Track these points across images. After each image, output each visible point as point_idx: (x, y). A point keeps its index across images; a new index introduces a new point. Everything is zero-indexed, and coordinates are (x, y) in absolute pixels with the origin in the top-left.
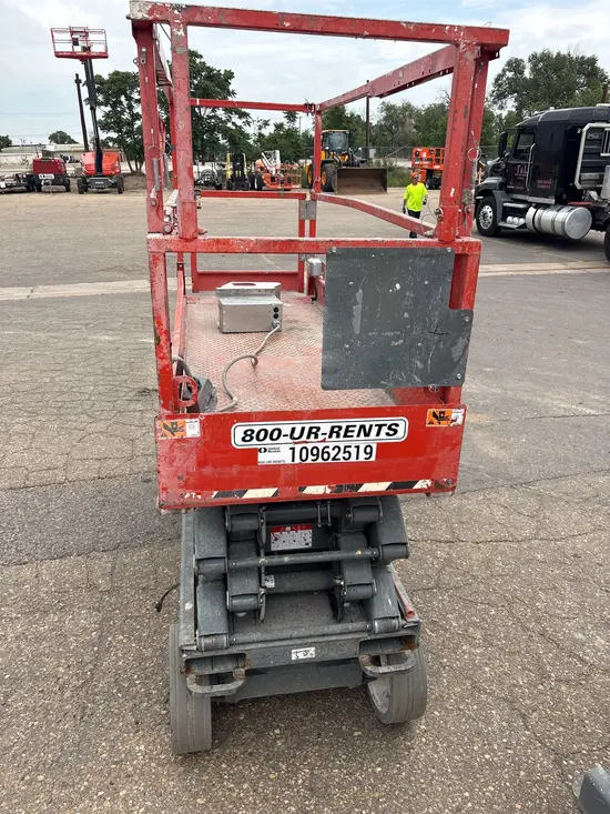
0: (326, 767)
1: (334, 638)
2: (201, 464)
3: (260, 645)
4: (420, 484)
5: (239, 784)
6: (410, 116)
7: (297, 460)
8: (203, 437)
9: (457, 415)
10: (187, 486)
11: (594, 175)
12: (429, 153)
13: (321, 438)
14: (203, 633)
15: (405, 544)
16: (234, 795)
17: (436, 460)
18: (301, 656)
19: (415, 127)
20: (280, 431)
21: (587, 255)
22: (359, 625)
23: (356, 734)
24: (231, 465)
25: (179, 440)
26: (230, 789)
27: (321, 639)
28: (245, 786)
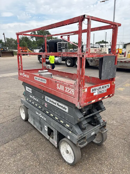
0: (97, 156)
1: (96, 129)
2: (87, 97)
3: (87, 134)
4: (111, 95)
5: (86, 165)
6: (13, 41)
7: (98, 94)
8: (87, 91)
9: (115, 82)
10: (85, 102)
11: (60, 51)
12: (21, 48)
13: (101, 89)
14: (79, 134)
15: (105, 108)
16: (87, 167)
17: (112, 90)
18: (93, 134)
19: (15, 43)
20: (96, 88)
21: (63, 66)
22: (99, 125)
23: (96, 149)
24: (90, 96)
25: (84, 93)
26: (86, 167)
27: (95, 130)
28: (88, 165)
